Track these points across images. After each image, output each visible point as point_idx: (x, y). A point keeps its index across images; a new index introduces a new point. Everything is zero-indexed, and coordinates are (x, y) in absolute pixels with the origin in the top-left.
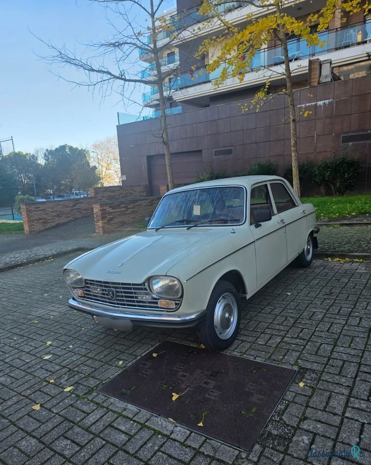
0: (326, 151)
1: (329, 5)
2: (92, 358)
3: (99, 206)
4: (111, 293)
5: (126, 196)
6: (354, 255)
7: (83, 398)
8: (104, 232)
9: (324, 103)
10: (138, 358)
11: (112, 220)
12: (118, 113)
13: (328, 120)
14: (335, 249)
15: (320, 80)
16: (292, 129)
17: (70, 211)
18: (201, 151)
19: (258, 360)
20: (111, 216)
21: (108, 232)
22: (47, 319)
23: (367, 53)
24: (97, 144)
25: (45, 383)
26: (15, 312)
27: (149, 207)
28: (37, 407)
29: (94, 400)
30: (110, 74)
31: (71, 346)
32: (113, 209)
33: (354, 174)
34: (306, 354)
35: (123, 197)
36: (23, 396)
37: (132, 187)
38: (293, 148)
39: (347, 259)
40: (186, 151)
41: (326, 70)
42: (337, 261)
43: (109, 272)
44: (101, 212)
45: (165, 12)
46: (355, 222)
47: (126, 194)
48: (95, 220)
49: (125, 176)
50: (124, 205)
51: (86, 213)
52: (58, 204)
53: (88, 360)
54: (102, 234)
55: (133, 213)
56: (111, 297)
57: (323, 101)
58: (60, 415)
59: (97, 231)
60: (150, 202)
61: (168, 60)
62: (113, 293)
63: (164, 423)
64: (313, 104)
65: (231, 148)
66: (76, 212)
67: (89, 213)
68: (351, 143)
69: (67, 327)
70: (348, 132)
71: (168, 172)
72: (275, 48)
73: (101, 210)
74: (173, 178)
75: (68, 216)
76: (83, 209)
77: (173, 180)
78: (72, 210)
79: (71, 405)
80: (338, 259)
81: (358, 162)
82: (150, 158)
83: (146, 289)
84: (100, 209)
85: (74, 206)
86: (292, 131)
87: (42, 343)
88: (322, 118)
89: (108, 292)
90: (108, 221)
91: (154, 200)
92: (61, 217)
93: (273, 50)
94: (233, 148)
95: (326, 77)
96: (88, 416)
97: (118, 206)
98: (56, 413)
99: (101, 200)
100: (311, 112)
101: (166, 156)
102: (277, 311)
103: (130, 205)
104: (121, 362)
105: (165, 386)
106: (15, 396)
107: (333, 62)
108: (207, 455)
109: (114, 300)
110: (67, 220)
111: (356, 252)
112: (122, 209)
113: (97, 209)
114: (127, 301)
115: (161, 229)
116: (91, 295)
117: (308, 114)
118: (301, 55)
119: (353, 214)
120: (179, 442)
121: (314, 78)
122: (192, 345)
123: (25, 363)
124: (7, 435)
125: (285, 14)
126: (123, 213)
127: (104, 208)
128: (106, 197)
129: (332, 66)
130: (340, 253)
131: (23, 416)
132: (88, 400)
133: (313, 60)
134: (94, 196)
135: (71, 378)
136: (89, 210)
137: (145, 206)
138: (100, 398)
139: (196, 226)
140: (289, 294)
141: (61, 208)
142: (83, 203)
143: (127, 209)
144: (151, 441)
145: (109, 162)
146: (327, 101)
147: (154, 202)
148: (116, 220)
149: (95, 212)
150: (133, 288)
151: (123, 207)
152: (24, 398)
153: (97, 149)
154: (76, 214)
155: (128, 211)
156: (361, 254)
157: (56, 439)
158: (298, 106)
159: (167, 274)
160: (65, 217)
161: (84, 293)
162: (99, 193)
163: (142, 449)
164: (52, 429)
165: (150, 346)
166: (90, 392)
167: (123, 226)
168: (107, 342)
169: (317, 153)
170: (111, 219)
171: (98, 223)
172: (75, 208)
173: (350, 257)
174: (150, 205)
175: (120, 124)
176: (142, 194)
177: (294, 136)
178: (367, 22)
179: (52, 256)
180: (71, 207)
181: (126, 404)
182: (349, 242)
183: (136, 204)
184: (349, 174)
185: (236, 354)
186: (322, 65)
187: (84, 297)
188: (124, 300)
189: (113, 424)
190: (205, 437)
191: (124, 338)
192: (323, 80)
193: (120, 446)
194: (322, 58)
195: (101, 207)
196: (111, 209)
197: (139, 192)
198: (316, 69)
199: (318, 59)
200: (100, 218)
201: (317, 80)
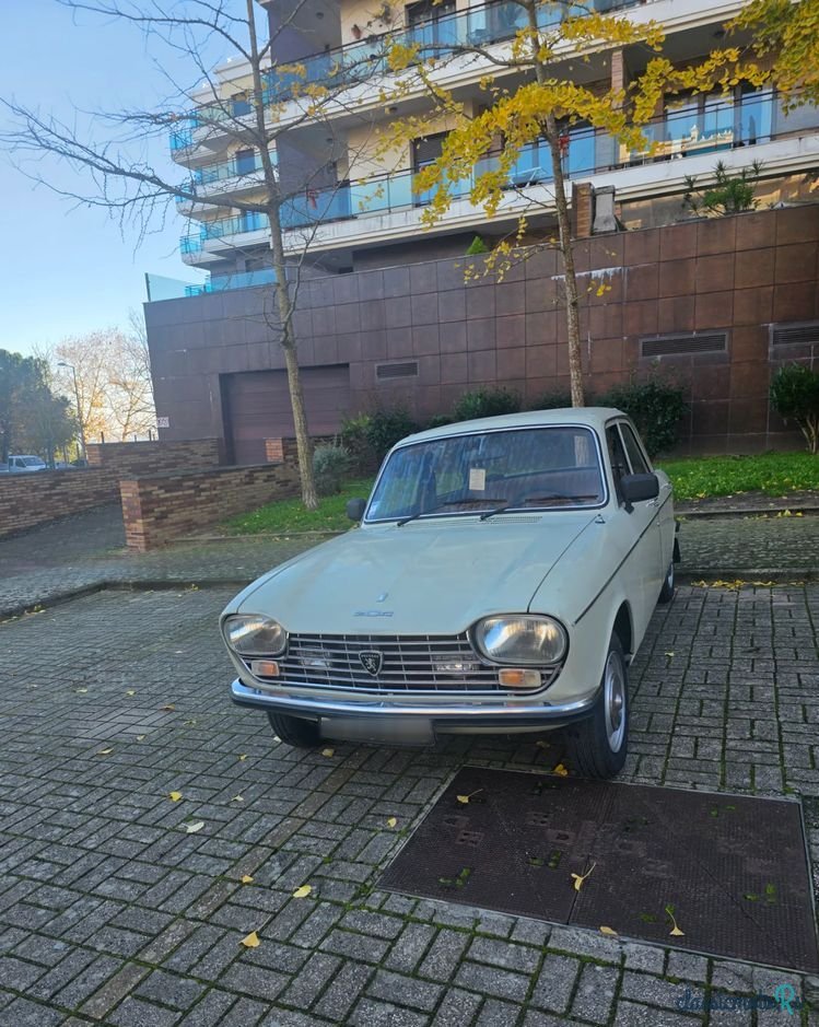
0: (612, 372)
1: (652, 72)
2: (310, 819)
3: (135, 485)
4: (370, 661)
5: (173, 465)
6: (753, 575)
7: (354, 908)
8: (149, 546)
9: (605, 274)
10: (428, 808)
11: (166, 517)
12: (147, 275)
13: (613, 309)
14: (708, 563)
15: (595, 227)
16: (569, 321)
17: (42, 499)
18: (346, 366)
19: (704, 790)
20: (164, 509)
21: (157, 546)
22: (130, 745)
23: (688, 178)
24: (68, 346)
25: (231, 887)
26: (27, 733)
27: (247, 487)
28: (252, 941)
29: (385, 908)
30: (159, 183)
31: (240, 798)
32: (167, 492)
33: (673, 418)
34: (794, 770)
35: (167, 466)
36: (195, 919)
37: (187, 442)
38: (572, 362)
39: (738, 582)
40: (312, 364)
41: (605, 207)
42: (719, 587)
43: (361, 614)
44: (139, 499)
45: (229, 60)
46: (713, 510)
47: (174, 458)
48: (126, 517)
49: (167, 419)
50: (191, 483)
51: (81, 504)
52: (14, 483)
53: (304, 824)
54: (143, 551)
55: (212, 501)
56: (371, 670)
57: (603, 270)
58: (322, 951)
59: (129, 542)
60: (246, 476)
61: (239, 167)
62: (377, 661)
63: (591, 940)
64: (583, 274)
65: (413, 361)
66: (58, 501)
67: (89, 503)
68: (659, 357)
69: (199, 757)
70: (653, 335)
71: (294, 408)
72: (489, 157)
73: (141, 494)
74: (306, 422)
75: (38, 510)
76: (74, 496)
77: (306, 427)
78: (48, 497)
79: (335, 926)
80: (720, 583)
81: (679, 394)
82: (226, 379)
83: (465, 647)
84: (138, 490)
85: (52, 487)
86: (570, 327)
87: (155, 798)
88: (601, 305)
89: (363, 659)
90: (157, 518)
91: (255, 472)
92: (23, 513)
93: (485, 161)
94: (417, 361)
95: (606, 221)
96: (394, 945)
97: (178, 486)
98: (309, 948)
99: (118, 472)
100: (609, 288)
101: (290, 372)
102: (672, 689)
103: (204, 483)
104: (393, 822)
105: (536, 862)
106: (171, 923)
107: (617, 193)
108: (735, 993)
109: (375, 678)
110: (35, 520)
111: (754, 568)
112: (187, 492)
113: (129, 492)
114: (410, 677)
115: (411, 522)
116: (301, 671)
117: (605, 291)
118: (540, 175)
119: (701, 496)
120: (652, 974)
121: (582, 223)
122: (534, 772)
123: (144, 846)
124: (218, 1015)
125: (571, 82)
126: (189, 502)
127: (149, 489)
128: (127, 465)
129: (617, 199)
130: (722, 571)
131: (229, 966)
132: (370, 910)
133: (579, 185)
134: (99, 465)
135: (290, 866)
136: (88, 497)
137: (237, 486)
138: (399, 902)
139: (501, 512)
140: (672, 654)
141: (22, 492)
142: (74, 480)
143: (200, 491)
144: (586, 981)
145: (97, 390)
146: (610, 271)
147: (256, 475)
148: (174, 517)
149: (124, 499)
150: (432, 646)
151: (190, 488)
152: (198, 924)
153: (68, 359)
154: (57, 507)
155: (199, 496)
156: (766, 570)
157: (353, 1006)
158: (553, 278)
159: (530, 611)
160: (32, 514)
161: (281, 669)
162: (111, 458)
163: (576, 999)
164: (327, 985)
165: (437, 783)
166: (363, 892)
167: (190, 530)
168: (325, 781)
169: (594, 374)
170: (163, 516)
171: (133, 525)
172: (53, 491)
173: (744, 577)
174: (247, 483)
175: (153, 300)
176: (209, 459)
177: (574, 336)
178: (669, 117)
179: (41, 603)
180: (46, 489)
181: (471, 909)
182: (726, 550)
183: (218, 480)
184: (664, 416)
185: (643, 780)
186: (598, 197)
187: (281, 678)
188: (403, 675)
189: (469, 955)
190: (706, 956)
191: (360, 768)
192: (600, 227)
193: (522, 1000)
194: (598, 182)
195: (139, 487)
196: (163, 491)
197: (203, 456)
198: (587, 204)
199: (590, 184)
200: (139, 512)
201: (587, 226)
